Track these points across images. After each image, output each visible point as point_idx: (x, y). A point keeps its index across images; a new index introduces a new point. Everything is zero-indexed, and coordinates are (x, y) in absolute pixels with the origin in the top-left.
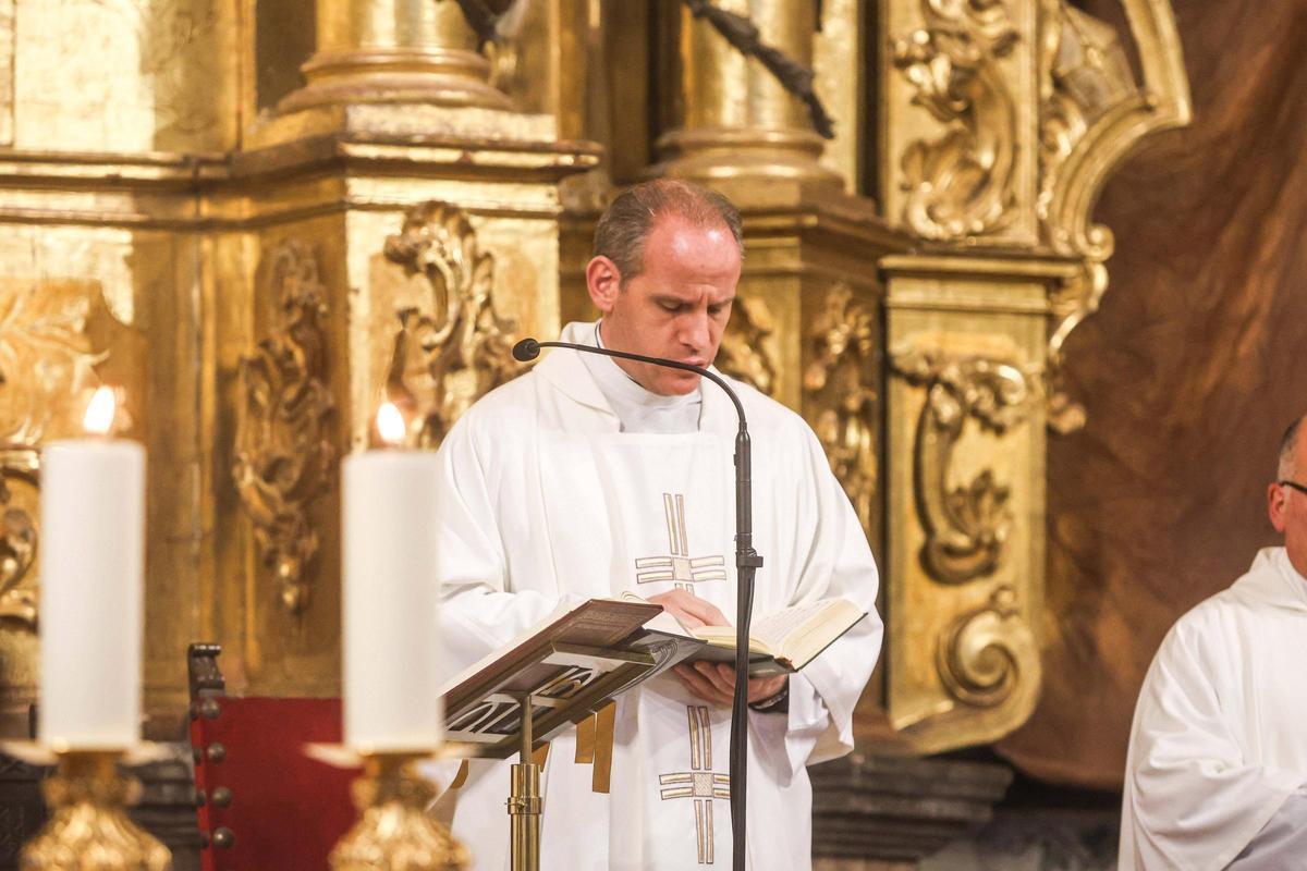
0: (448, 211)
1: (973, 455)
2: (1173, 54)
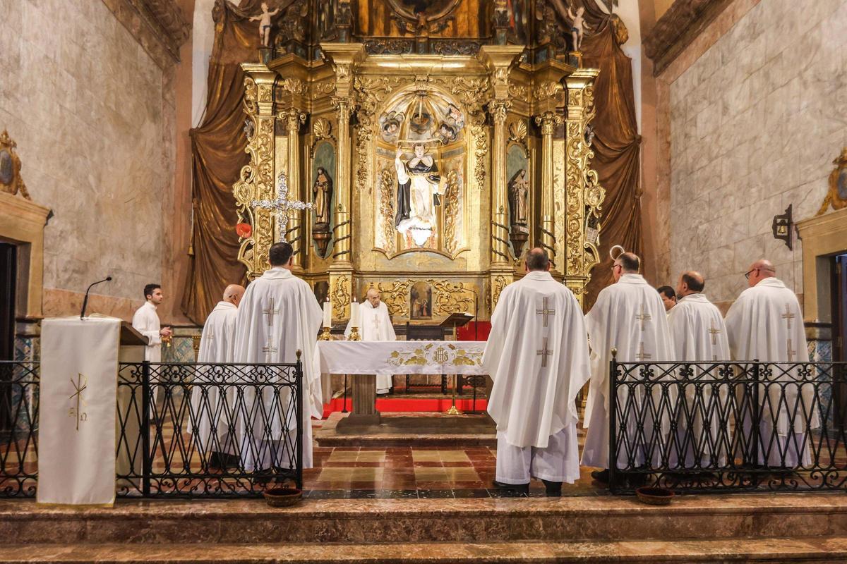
0: (501, 276)
2: (598, 256)
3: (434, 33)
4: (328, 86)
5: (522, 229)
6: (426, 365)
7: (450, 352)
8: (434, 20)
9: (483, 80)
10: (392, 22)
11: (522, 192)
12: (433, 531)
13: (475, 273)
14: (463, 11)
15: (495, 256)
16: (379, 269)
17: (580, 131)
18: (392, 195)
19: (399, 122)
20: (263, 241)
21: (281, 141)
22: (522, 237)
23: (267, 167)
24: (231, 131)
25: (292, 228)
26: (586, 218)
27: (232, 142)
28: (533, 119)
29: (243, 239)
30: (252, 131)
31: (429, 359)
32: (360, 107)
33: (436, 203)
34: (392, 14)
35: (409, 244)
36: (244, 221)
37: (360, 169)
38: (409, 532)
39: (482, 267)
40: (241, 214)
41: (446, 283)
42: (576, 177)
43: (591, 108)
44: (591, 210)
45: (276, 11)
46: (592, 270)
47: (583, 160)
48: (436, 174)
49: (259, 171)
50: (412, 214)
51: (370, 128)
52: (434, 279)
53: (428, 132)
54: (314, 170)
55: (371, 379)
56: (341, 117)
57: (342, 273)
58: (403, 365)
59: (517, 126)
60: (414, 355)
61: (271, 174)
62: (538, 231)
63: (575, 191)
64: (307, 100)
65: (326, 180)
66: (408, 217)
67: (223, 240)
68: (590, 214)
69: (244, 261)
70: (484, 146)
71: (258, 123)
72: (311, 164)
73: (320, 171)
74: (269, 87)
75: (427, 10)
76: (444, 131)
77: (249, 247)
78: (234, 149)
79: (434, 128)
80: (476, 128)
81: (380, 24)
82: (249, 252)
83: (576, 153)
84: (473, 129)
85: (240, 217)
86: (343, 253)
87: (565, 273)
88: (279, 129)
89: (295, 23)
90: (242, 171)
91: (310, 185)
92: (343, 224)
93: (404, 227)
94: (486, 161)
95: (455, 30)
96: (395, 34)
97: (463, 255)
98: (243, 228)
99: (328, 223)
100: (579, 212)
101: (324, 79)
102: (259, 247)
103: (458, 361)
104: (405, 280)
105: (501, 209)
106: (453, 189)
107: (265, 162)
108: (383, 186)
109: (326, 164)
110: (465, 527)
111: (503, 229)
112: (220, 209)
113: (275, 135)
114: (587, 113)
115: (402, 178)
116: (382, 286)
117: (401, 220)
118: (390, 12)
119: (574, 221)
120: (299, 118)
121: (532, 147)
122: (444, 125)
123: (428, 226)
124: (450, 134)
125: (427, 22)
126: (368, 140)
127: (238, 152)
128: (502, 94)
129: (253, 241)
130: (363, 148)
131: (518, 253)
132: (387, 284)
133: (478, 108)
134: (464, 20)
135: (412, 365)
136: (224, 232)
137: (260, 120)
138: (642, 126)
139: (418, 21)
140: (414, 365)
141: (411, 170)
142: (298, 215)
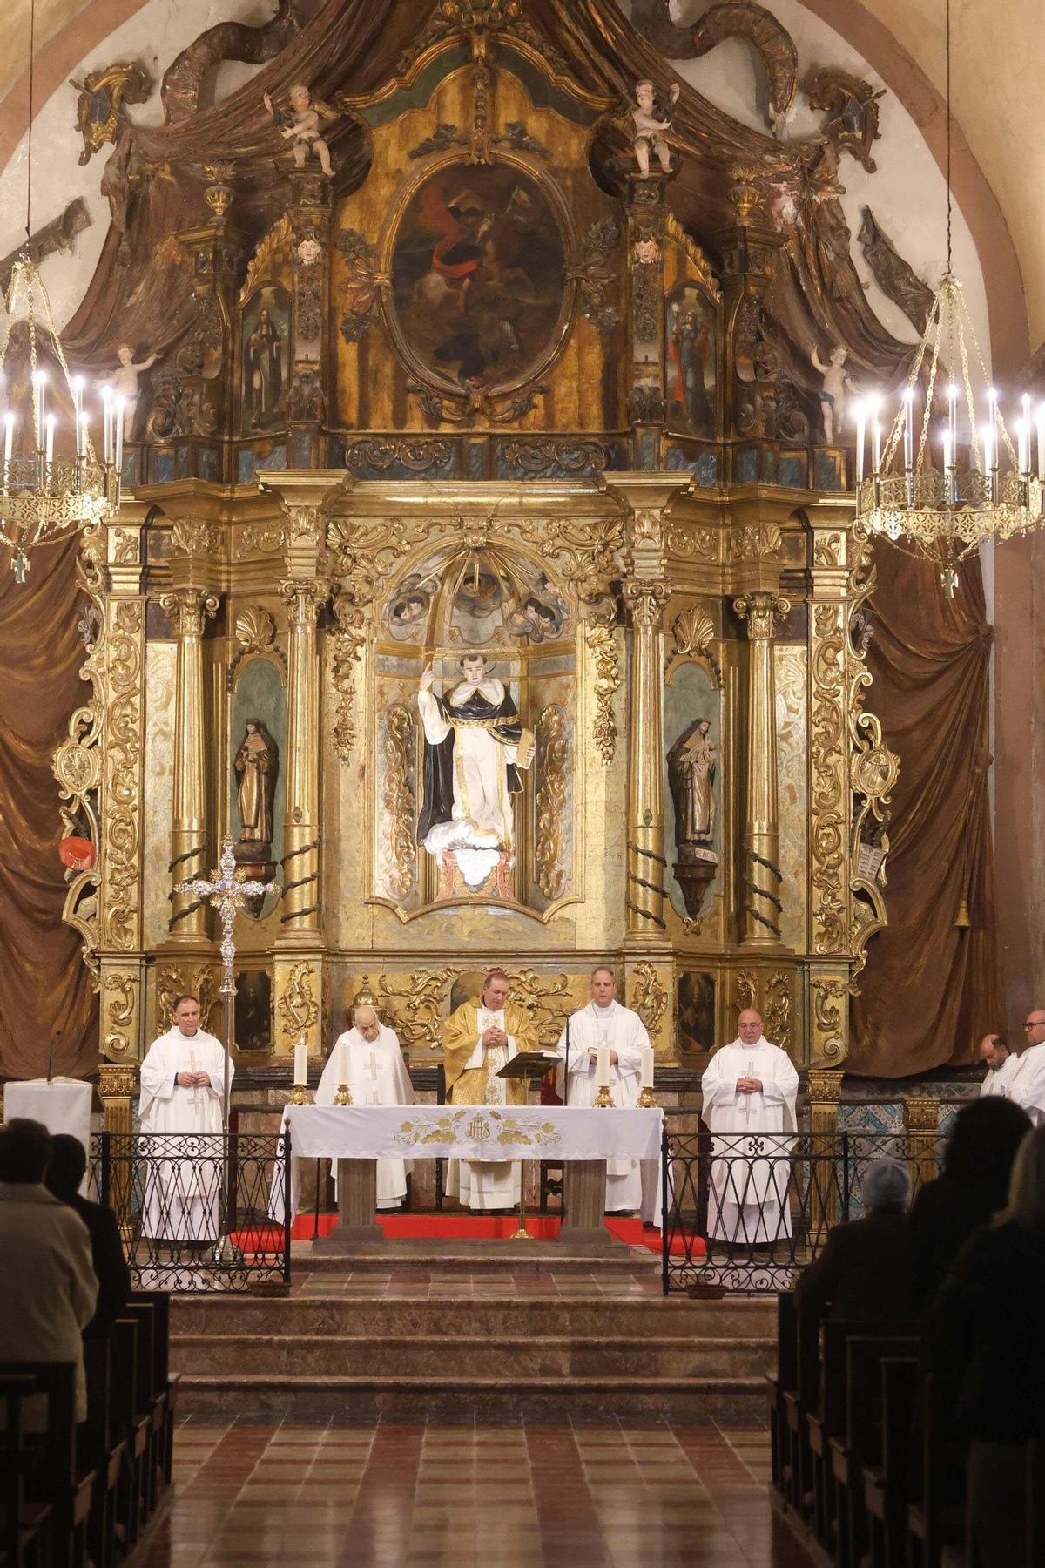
0: (646, 962)
1: (831, 1002)
2: (884, 910)
3: (504, 421)
4: (266, 537)
5: (701, 853)
6: (455, 1143)
7: (492, 1123)
8: (504, 396)
9: (612, 526)
10: (411, 398)
11: (701, 770)
12: (443, 1325)
13: (593, 954)
14: (568, 372)
15: (635, 920)
16: (380, 944)
17: (840, 623)
18: (411, 762)
19: (428, 595)
20: (118, 877)
21: (162, 652)
22: (701, 873)
23: (129, 710)
24: (45, 624)
25: (186, 851)
26: (855, 822)
27: (47, 647)
28: (729, 601)
29: (76, 873)
30: (95, 629)
31: (460, 1134)
32: (340, 587)
33: (512, 783)
34: (410, 382)
35: (450, 883)
36: (75, 833)
37: (340, 725)
38: (415, 1325)
39: (611, 940)
40: (70, 818)
41: (531, 975)
42: (832, 730)
43: (865, 570)
44: (866, 805)
45: (150, 361)
46: (874, 941)
47: (848, 688)
48: (511, 720)
49: (110, 718)
50: (457, 812)
51: (362, 632)
52: (504, 968)
53: (496, 613)
54: (236, 719)
55: (369, 1166)
56: (301, 620)
57: (301, 957)
58: (419, 1143)
59: (690, 622)
60: (437, 1127)
61: (136, 726)
62: (743, 856)
63: (832, 760)
64: (220, 563)
65: (263, 747)
66: (447, 817)
67: (27, 873)
68: (863, 813)
69: (76, 924)
70: (613, 672)
71: (108, 610)
72: (227, 703)
73: (251, 728)
74: (134, 532)
75: (489, 371)
76: (532, 613)
77: (88, 890)
78: (52, 663)
79: (510, 605)
80: (596, 632)
81: (384, 405)
82: (85, 902)
83: (832, 674)
84: (589, 633)
85: (68, 825)
86: (304, 912)
87: (809, 948)
88: (159, 626)
89: (196, 398)
90: (73, 723)
91: (227, 754)
92: (302, 851)
93: (438, 840)
94: (619, 704)
95: (550, 417)
96: (416, 426)
97: (567, 912)
98: (74, 850)
99: (269, 842)
100: (840, 809)
101: (258, 520)
102: (110, 890)
103: (505, 1138)
104: (440, 972)
105: (647, 818)
106: (552, 750)
107: (124, 700)
108: (391, 743)
109: (264, 708)
110: (479, 1320)
111: (651, 860)
112: (17, 803)
113: (147, 637)
114: (858, 582)
115: (435, 731)
116: (388, 981)
117: (432, 824)
118: (406, 377)
119: (828, 830)
120: (203, 607)
121: (729, 662)
122: (532, 601)
123: (493, 842)
124: (545, 622)
125: (487, 398)
126: (358, 659)
127: (57, 671)
128: (651, 567)
129: (96, 881)
130: (347, 676)
131: (693, 906)
132: (398, 980)
133: (601, 588)
134: (569, 394)
135: (434, 1144)
136: (28, 855)
137: (114, 605)
138: (996, 599)
139: (467, 398)
140: (436, 1143)
141: (454, 712)
142: (201, 821)
